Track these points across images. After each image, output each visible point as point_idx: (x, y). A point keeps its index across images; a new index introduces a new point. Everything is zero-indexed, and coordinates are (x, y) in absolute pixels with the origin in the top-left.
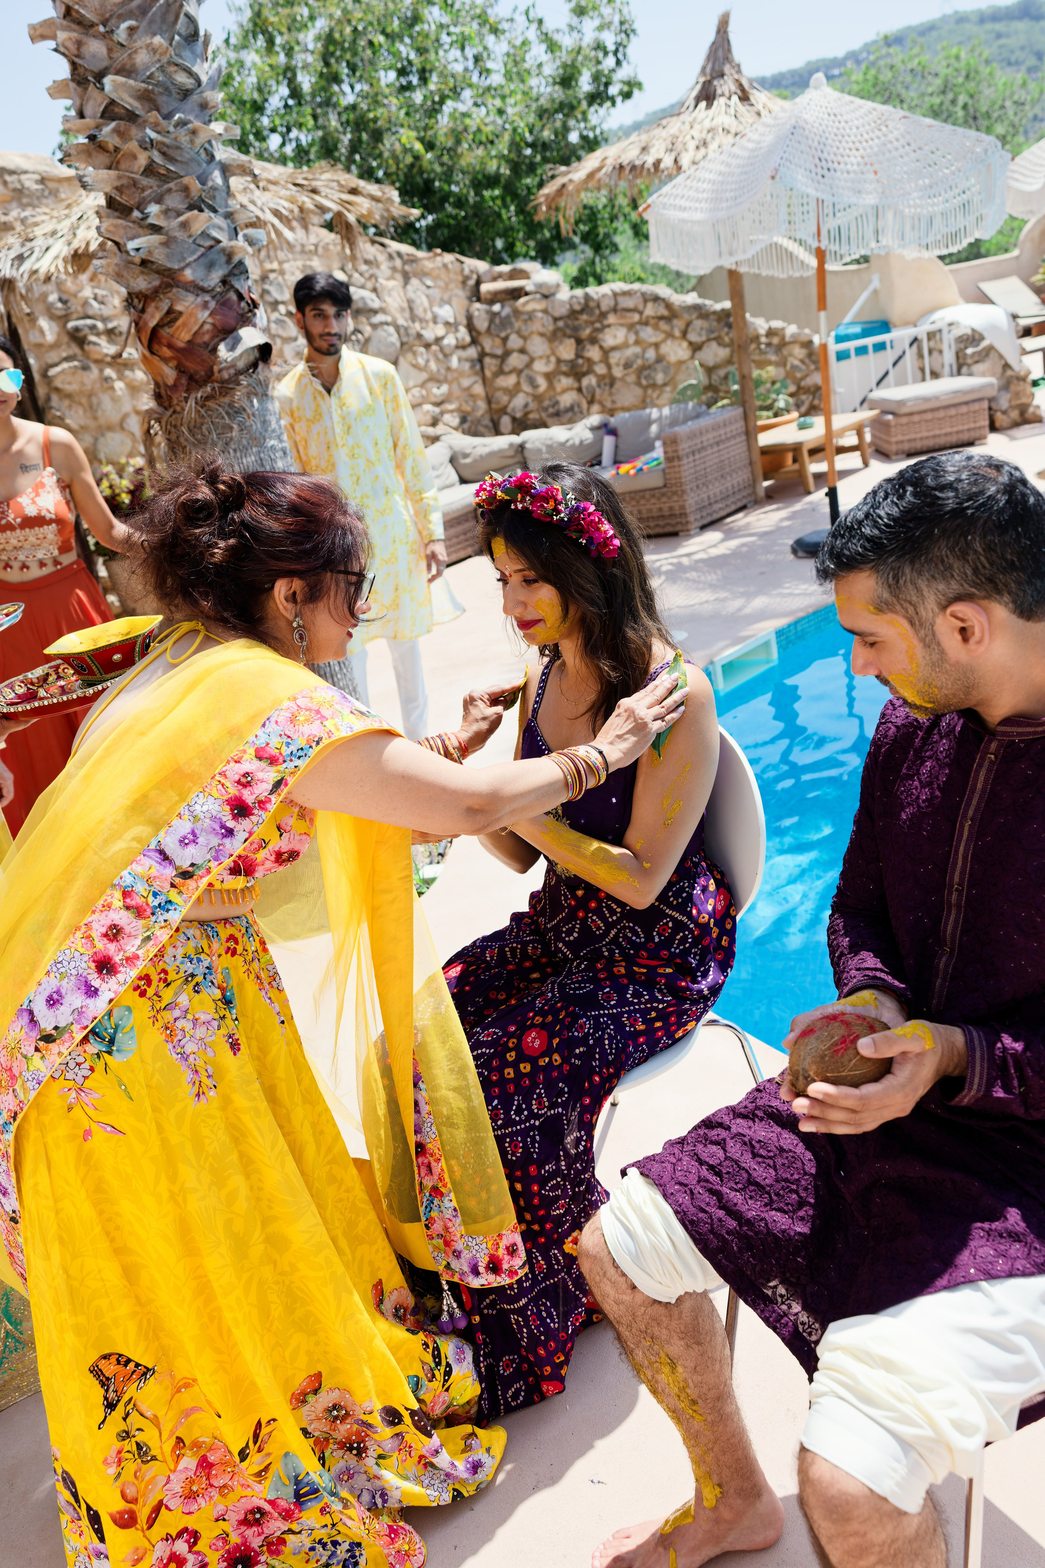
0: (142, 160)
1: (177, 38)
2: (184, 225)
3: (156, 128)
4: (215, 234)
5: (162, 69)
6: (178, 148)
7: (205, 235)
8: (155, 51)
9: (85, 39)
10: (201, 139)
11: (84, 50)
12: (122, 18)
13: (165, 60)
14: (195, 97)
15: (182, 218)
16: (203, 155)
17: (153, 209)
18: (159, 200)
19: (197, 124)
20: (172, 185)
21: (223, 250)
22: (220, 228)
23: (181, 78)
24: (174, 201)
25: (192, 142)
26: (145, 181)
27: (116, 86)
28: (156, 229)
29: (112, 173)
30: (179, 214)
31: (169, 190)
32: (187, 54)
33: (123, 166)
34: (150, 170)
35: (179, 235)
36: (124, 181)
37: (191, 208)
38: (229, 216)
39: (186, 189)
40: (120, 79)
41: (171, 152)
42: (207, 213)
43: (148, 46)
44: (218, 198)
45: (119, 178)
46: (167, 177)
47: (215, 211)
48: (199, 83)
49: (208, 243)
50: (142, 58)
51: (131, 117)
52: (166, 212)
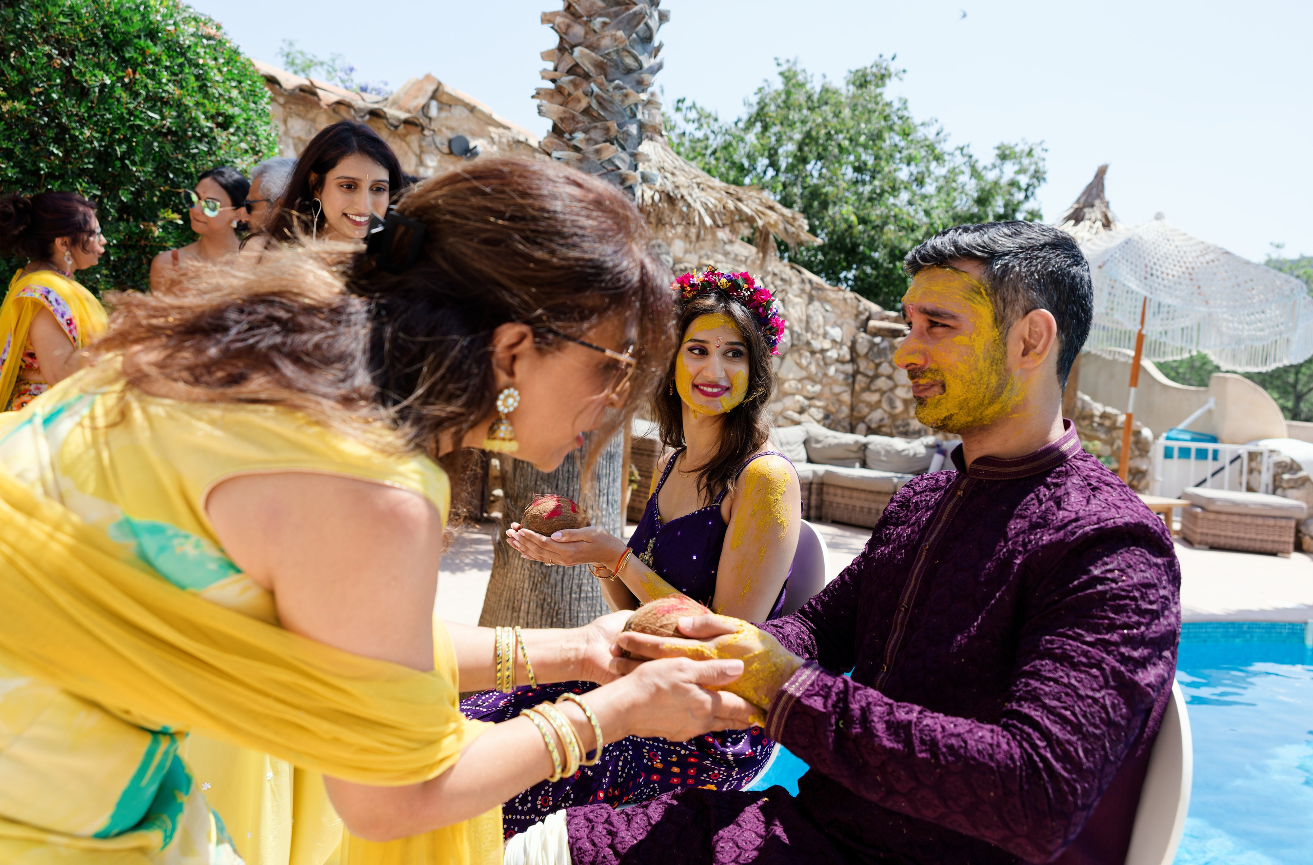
0: (583, 104)
1: (634, 35)
2: (598, 152)
3: (600, 86)
4: (618, 163)
5: (617, 52)
6: (611, 102)
7: (610, 161)
8: (616, 40)
9: (573, 24)
10: (631, 101)
11: (571, 31)
12: (601, 15)
13: (621, 46)
14: (635, 75)
15: (597, 146)
16: (628, 112)
17: (579, 136)
18: (586, 131)
19: (629, 90)
20: (599, 124)
21: (620, 175)
22: (623, 161)
23: (629, 61)
24: (596, 135)
25: (623, 101)
26: (581, 118)
27: (582, 55)
28: (577, 149)
29: (562, 108)
30: (596, 143)
31: (596, 127)
32: (639, 47)
33: (570, 105)
34: (587, 111)
35: (592, 157)
36: (567, 115)
37: (606, 141)
38: (634, 155)
39: (607, 130)
40: (587, 51)
41: (605, 104)
42: (616, 147)
43: (612, 36)
44: (629, 142)
45: (565, 112)
46: (599, 118)
47: (624, 149)
48: (641, 67)
49: (610, 168)
50: (606, 42)
51: (587, 77)
52: (588, 140)
